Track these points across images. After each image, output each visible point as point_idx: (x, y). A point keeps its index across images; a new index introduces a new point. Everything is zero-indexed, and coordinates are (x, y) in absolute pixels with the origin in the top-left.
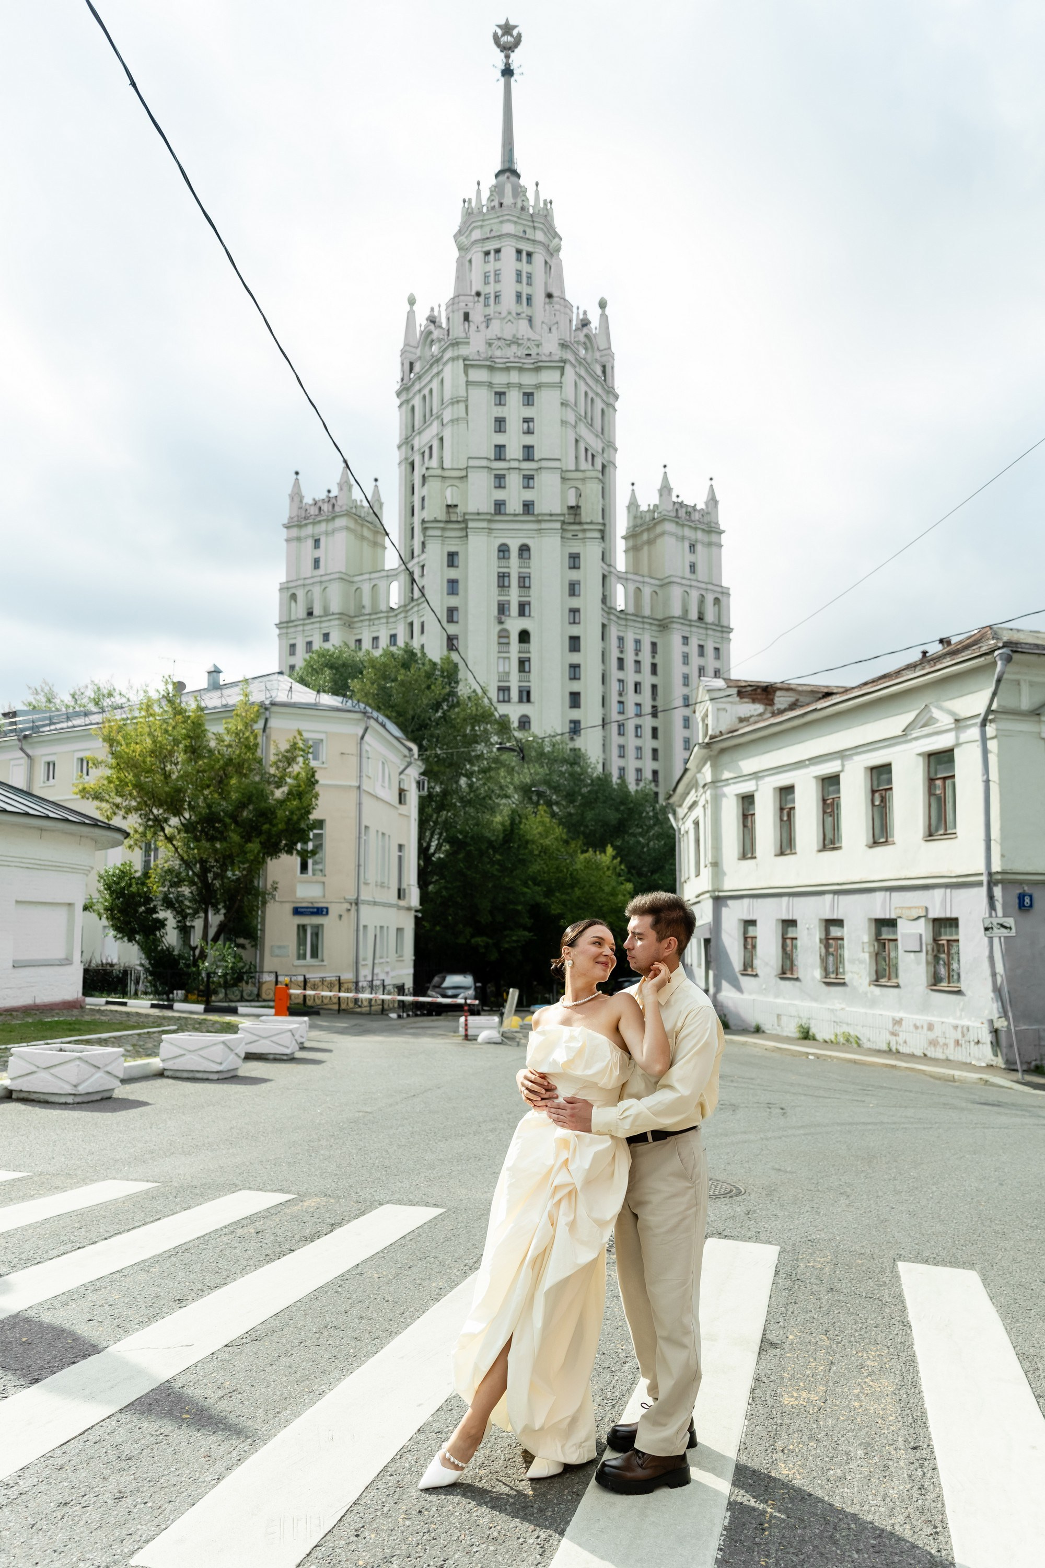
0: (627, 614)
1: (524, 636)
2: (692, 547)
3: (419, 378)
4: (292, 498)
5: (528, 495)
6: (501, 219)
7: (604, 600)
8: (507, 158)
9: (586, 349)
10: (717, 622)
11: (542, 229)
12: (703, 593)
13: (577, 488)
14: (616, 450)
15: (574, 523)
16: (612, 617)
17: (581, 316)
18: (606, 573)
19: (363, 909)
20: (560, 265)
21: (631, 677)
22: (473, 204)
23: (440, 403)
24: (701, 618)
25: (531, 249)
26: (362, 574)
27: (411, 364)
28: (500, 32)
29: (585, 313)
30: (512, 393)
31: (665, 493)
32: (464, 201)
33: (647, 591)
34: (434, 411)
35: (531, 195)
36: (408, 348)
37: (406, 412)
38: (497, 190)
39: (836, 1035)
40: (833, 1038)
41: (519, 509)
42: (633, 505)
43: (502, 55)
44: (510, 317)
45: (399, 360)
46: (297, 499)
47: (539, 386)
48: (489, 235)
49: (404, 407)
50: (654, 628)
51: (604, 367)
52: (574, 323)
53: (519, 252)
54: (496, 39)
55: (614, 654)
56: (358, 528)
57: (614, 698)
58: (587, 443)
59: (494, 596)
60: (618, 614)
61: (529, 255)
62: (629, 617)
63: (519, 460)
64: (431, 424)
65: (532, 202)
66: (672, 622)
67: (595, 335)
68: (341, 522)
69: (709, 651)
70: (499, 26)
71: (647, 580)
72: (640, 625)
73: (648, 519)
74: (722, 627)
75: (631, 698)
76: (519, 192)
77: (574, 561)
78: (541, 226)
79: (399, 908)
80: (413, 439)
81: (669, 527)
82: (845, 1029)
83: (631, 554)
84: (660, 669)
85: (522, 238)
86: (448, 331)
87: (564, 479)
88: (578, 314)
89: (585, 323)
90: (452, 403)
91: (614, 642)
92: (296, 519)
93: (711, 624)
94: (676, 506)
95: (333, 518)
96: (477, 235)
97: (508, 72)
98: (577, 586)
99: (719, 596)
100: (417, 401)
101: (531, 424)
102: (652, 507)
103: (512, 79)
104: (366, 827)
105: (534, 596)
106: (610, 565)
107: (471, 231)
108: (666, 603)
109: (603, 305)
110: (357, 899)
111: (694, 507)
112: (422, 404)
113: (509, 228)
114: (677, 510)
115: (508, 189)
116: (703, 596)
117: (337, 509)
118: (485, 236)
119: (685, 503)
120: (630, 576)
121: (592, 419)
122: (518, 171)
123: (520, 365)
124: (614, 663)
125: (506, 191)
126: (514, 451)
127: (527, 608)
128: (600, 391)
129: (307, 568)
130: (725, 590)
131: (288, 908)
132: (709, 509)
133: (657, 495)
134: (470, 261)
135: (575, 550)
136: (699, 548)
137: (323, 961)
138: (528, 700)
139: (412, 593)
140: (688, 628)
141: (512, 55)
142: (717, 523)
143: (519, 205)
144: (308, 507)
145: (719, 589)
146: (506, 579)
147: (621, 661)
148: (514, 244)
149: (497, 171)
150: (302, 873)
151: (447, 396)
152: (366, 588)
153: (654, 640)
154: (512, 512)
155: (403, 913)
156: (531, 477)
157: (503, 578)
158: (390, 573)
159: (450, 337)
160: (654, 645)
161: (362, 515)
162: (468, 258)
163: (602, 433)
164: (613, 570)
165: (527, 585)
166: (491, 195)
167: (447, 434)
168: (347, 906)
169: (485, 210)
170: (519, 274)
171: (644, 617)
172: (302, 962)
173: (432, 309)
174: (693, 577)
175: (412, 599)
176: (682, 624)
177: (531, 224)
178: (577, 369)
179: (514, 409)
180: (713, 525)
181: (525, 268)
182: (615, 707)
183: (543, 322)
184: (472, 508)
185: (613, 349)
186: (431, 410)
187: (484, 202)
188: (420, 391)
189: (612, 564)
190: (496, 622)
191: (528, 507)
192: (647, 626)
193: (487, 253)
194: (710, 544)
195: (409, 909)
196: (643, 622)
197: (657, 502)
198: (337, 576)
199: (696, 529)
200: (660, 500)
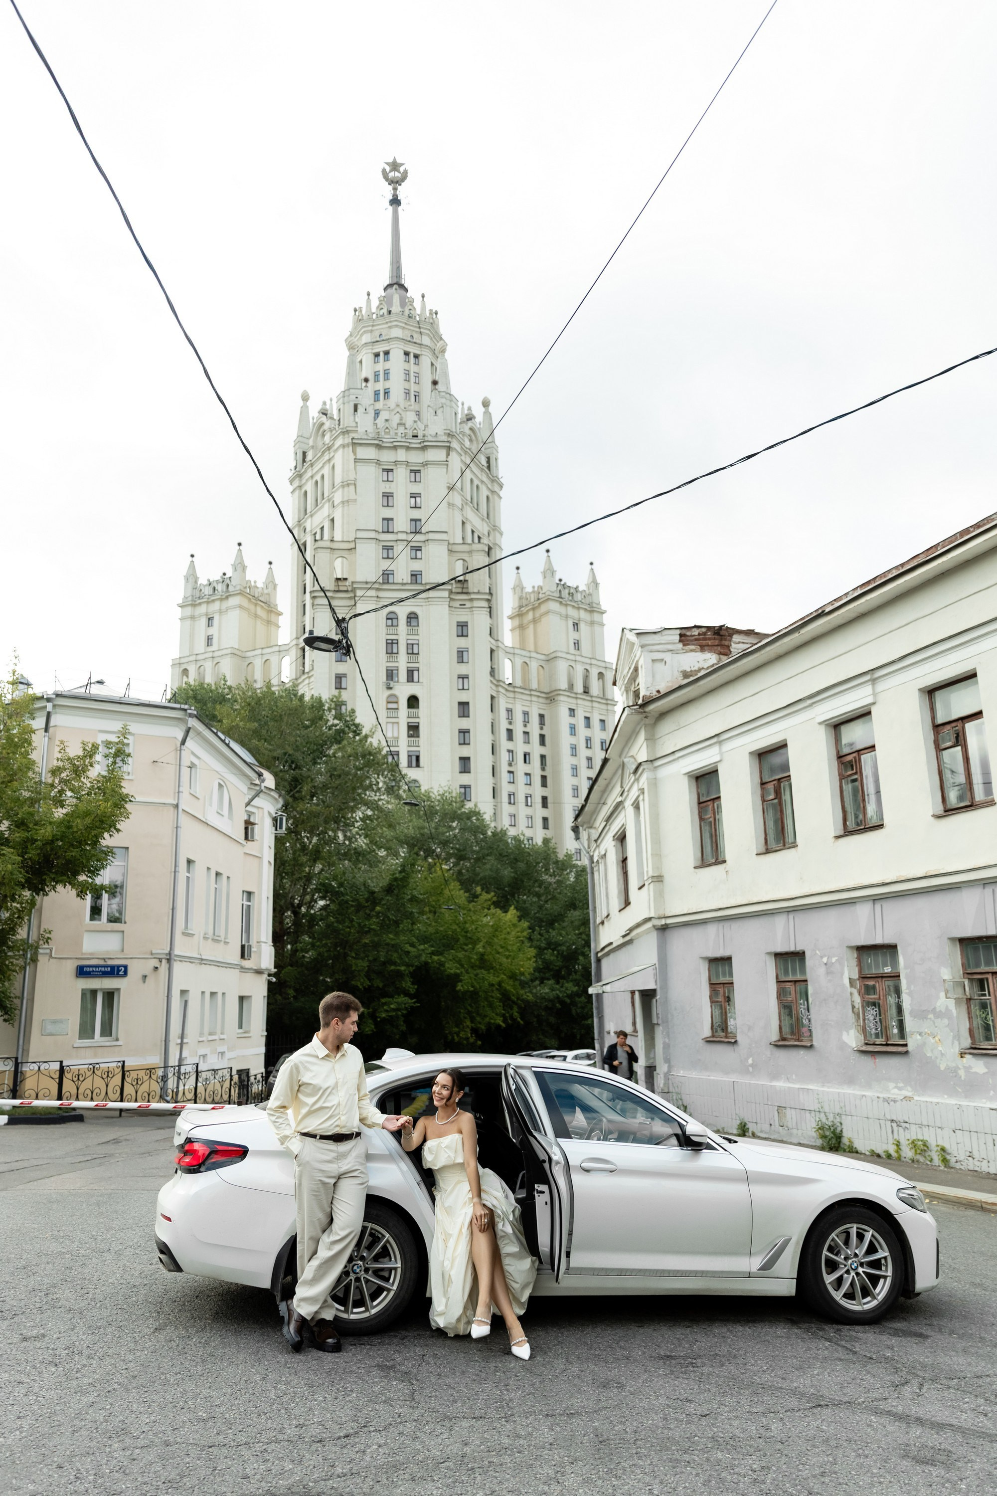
0: (515, 687)
1: (413, 701)
2: (576, 625)
3: (312, 465)
4: (187, 579)
5: (416, 566)
6: (389, 324)
7: (493, 672)
8: (395, 274)
9: (471, 440)
10: (602, 696)
11: (428, 335)
12: (588, 667)
13: (464, 560)
14: (501, 534)
15: (462, 593)
16: (501, 689)
17: (466, 412)
18: (494, 648)
19: (177, 966)
20: (445, 364)
21: (520, 748)
22: (364, 312)
23: (331, 487)
24: (586, 691)
25: (418, 352)
26: (254, 650)
27: (304, 454)
28: (388, 169)
29: (469, 409)
30: (399, 470)
31: (549, 574)
32: (355, 310)
33: (534, 665)
34: (326, 495)
35: (417, 304)
36: (301, 439)
37: (299, 497)
38: (385, 301)
39: (898, 1144)
40: (892, 1150)
41: (408, 579)
42: (518, 587)
43: (390, 187)
44: (398, 409)
45: (292, 451)
46: (191, 580)
47: (425, 464)
48: (378, 339)
49: (297, 492)
50: (541, 700)
51: (488, 458)
52: (459, 416)
53: (407, 354)
54: (385, 174)
55: (504, 725)
56: (252, 607)
57: (504, 768)
58: (473, 525)
59: (383, 663)
60: (506, 687)
61: (416, 357)
62: (516, 690)
63: (407, 533)
64: (322, 507)
65: (418, 312)
66: (559, 694)
67: (479, 429)
68: (234, 601)
69: (595, 723)
70: (387, 163)
71: (534, 655)
72: (529, 698)
73: (532, 600)
74: (607, 700)
75: (521, 768)
76: (405, 302)
77: (462, 629)
78: (428, 332)
79: (243, 969)
80: (305, 521)
81: (554, 606)
82: (914, 1133)
83: (517, 632)
84: (548, 740)
85: (409, 341)
86: (339, 420)
87: (450, 551)
88: (463, 408)
89: (470, 418)
90: (343, 487)
91: (503, 714)
92: (190, 598)
93: (596, 697)
94: (560, 587)
95: (227, 597)
96: (366, 338)
97: (395, 201)
98: (465, 654)
99: (603, 671)
100: (309, 487)
101: (418, 499)
102: (536, 589)
103: (400, 208)
104: (189, 862)
105: (422, 662)
106: (497, 640)
107: (362, 335)
108: (552, 677)
109: (486, 404)
110: (170, 954)
111: (576, 588)
112: (314, 489)
113: (397, 333)
114: (560, 591)
115: (396, 299)
116: (587, 670)
117: (231, 588)
118: (375, 340)
119: (568, 584)
120: (517, 651)
121: (478, 505)
122: (406, 285)
123: (407, 444)
124: (504, 735)
125: (394, 301)
126: (402, 524)
127: (416, 673)
128: (485, 479)
129: (200, 646)
130: (608, 665)
131: (70, 967)
132: (591, 591)
133: (541, 577)
134: (361, 362)
135: (463, 619)
136: (582, 626)
137: (117, 1040)
138: (418, 765)
139: (304, 667)
140: (574, 701)
141: (399, 187)
142: (598, 604)
143: (407, 312)
144: (202, 587)
145: (603, 664)
146: (395, 646)
147: (510, 732)
148: (402, 347)
149: (385, 285)
150: (92, 919)
151: (338, 480)
152: (258, 663)
153: (542, 712)
154: (400, 581)
155: (250, 977)
156: (419, 549)
157: (391, 645)
158: (282, 648)
159: (341, 427)
160: (542, 716)
161: (256, 595)
162: (359, 360)
163: (488, 518)
164: (500, 644)
165: (415, 651)
166: (381, 304)
167: (338, 515)
168: (155, 963)
169: (374, 316)
170: (407, 373)
171: (531, 690)
172: (87, 1042)
173: (325, 403)
174: (577, 652)
175: (304, 672)
176: (568, 696)
177: (418, 330)
178: (463, 458)
179: (401, 484)
180: (594, 605)
181: (413, 368)
182: (505, 777)
183: (429, 406)
184: (359, 578)
185: (497, 443)
186: (323, 494)
187: (374, 310)
188: (312, 477)
189: (500, 639)
190: (385, 687)
191: (415, 576)
192: (534, 699)
193: (377, 355)
194: (592, 623)
195: (259, 972)
196: (531, 695)
197: (541, 584)
198: (229, 651)
199: (579, 608)
200: (543, 582)
